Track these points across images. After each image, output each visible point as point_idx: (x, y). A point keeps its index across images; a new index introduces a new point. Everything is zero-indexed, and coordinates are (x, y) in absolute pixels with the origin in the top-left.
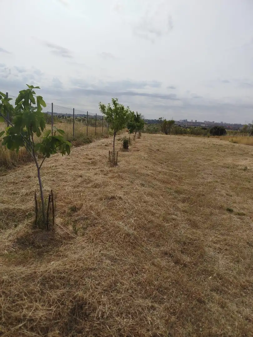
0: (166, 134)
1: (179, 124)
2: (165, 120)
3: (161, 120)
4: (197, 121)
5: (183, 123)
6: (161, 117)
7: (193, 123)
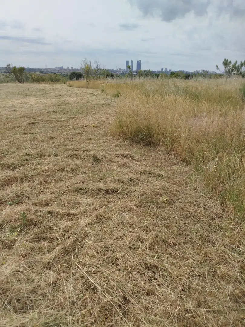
0: (20, 82)
1: (55, 72)
2: (15, 67)
3: (9, 67)
4: (73, 68)
5: (58, 71)
6: (8, 64)
7: (69, 70)
